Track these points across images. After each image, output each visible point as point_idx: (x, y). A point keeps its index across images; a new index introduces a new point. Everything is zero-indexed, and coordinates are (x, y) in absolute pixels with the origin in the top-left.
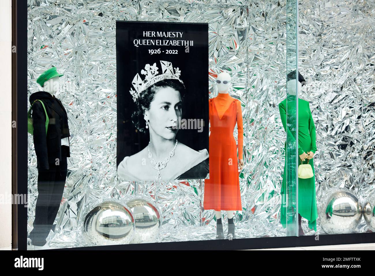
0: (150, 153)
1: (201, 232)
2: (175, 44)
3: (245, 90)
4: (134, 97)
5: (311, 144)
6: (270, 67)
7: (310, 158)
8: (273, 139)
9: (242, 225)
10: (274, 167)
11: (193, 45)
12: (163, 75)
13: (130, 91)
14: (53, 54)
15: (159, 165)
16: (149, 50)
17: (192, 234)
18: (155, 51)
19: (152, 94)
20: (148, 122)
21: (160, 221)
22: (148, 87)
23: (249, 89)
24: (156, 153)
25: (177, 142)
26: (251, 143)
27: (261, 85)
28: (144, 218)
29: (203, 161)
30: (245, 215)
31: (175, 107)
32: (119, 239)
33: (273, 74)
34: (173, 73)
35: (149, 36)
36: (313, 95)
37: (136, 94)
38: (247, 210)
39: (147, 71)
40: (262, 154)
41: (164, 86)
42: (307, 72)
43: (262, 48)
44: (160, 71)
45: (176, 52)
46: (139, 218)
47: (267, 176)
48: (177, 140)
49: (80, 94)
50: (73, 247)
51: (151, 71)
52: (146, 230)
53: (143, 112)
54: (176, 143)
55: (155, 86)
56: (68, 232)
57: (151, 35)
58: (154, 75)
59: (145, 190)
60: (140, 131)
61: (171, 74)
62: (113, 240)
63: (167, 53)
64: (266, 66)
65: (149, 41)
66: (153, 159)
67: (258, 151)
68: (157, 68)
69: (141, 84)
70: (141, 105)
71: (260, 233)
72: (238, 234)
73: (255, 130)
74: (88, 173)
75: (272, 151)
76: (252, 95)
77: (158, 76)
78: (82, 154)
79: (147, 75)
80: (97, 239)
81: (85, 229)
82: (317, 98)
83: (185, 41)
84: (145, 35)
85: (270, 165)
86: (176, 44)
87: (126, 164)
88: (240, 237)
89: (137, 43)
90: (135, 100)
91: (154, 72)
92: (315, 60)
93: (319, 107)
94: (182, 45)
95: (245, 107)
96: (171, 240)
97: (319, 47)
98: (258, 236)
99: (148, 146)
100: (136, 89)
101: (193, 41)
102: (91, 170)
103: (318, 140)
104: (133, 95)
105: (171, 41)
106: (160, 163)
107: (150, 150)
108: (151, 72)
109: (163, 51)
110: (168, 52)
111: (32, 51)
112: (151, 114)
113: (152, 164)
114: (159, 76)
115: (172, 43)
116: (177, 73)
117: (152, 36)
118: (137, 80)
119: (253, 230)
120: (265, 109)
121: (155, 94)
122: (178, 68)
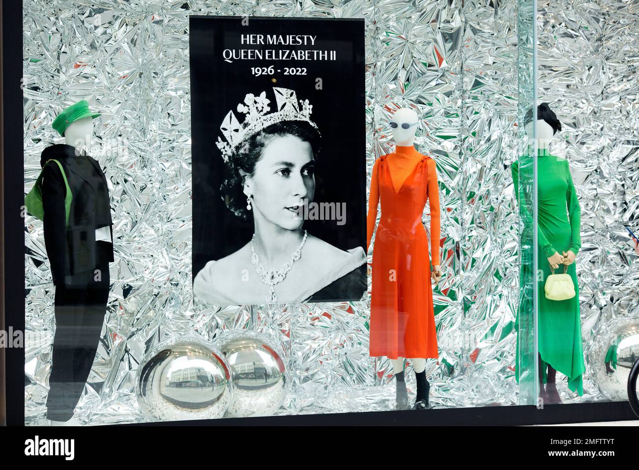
0: (254, 254)
1: (373, 396)
2: (301, 57)
3: (459, 141)
4: (224, 153)
5: (571, 238)
6: (505, 98)
7: (568, 264)
8: (512, 228)
9: (452, 385)
10: (514, 280)
11: (335, 59)
12: (279, 113)
13: (217, 143)
14: (96, 78)
15: (273, 277)
16: (253, 69)
17: (355, 399)
18: (263, 71)
19: (258, 147)
20: (251, 199)
21: (284, 377)
22: (251, 135)
23: (465, 138)
24: (266, 254)
25: (306, 235)
26: (469, 235)
27: (487, 131)
28: (255, 372)
29: (355, 269)
30: (458, 367)
31: (302, 171)
32: (201, 409)
33: (511, 110)
34: (298, 110)
35: (251, 43)
36: (588, 148)
37: (227, 148)
38: (462, 356)
39: (248, 106)
40: (490, 256)
41: (281, 133)
42: (575, 106)
43: (491, 63)
44: (273, 107)
45: (302, 71)
46: (247, 372)
47: (500, 296)
48: (306, 231)
49: (148, 148)
50: (132, 423)
51: (256, 105)
52: (259, 392)
53: (241, 180)
54: (304, 236)
55: (263, 134)
56: (127, 395)
57: (255, 41)
58: (262, 113)
59: (270, 321)
60: (236, 214)
61: (295, 111)
62: (191, 412)
63: (285, 74)
64: (496, 96)
65: (251, 52)
66: (261, 265)
67: (484, 249)
68: (268, 101)
69: (237, 131)
70: (239, 168)
71: (485, 398)
72: (443, 400)
73: (476, 213)
74: (162, 291)
75: (509, 251)
76: (471, 150)
77: (269, 116)
78: (152, 256)
79: (249, 113)
80: (161, 410)
81: (142, 390)
82: (595, 154)
83: (321, 52)
84: (245, 41)
85: (505, 275)
86: (304, 56)
87: (210, 273)
88: (448, 406)
89: (230, 55)
90: (226, 159)
91: (263, 108)
92: (591, 84)
93: (599, 170)
94: (315, 59)
95: (458, 171)
96: (316, 411)
97: (598, 62)
98: (479, 405)
99: (251, 243)
100: (229, 139)
101: (335, 52)
102: (168, 284)
103: (597, 231)
104: (222, 150)
105: (293, 52)
106: (275, 273)
107: (254, 248)
108: (257, 108)
109: (279, 71)
110: (288, 71)
111: (58, 72)
112: (256, 185)
113: (259, 274)
114: (272, 115)
115: (295, 56)
116: (306, 109)
117: (258, 43)
118: (229, 123)
119: (472, 394)
120: (495, 175)
121: (263, 148)
122: (307, 101)
